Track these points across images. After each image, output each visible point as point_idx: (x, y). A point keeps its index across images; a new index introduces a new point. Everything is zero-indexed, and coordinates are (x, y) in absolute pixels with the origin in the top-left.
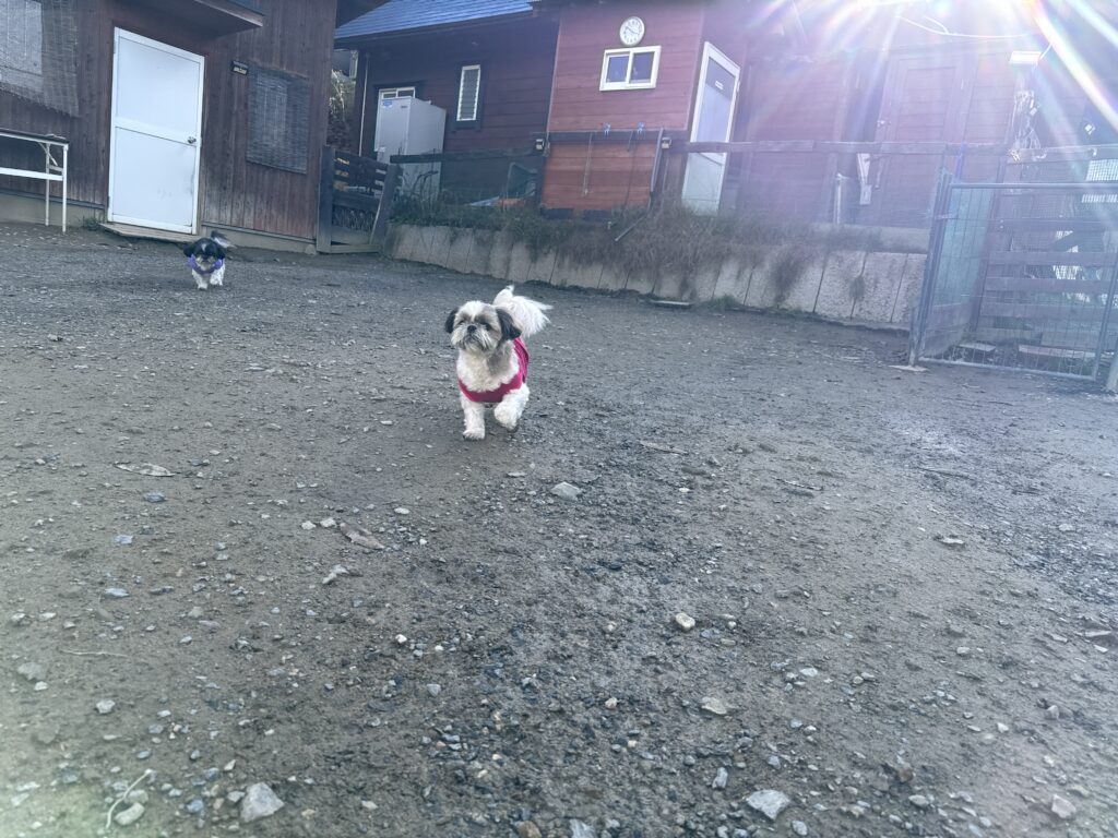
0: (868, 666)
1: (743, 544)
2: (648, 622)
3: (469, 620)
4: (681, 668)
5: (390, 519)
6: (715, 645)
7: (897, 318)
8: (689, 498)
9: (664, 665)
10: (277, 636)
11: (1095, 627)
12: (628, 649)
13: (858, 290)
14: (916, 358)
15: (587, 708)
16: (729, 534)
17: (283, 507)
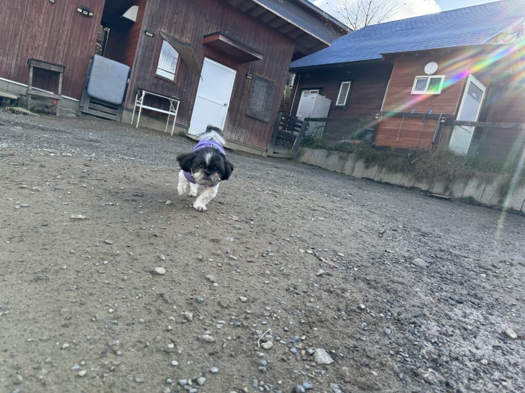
2: (489, 330)
3: (391, 307)
4: (517, 356)
5: (337, 257)
8: (488, 279)
9: (507, 352)
10: (304, 291)
12: (482, 340)
15: (471, 361)
16: (518, 300)
17: (289, 242)
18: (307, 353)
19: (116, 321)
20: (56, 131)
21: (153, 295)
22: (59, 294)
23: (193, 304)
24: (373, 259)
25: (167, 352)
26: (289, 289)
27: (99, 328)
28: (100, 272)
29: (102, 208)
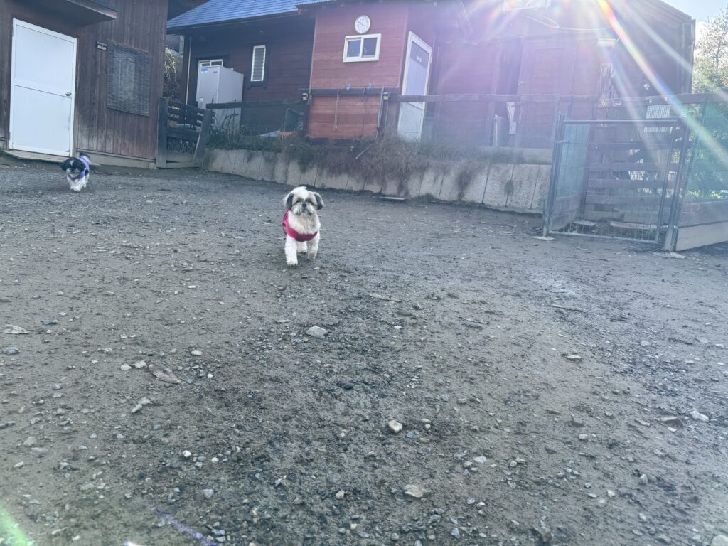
0: (520, 453)
1: (436, 365)
2: (370, 429)
3: (239, 435)
4: (392, 463)
5: (188, 360)
6: (416, 443)
7: (535, 206)
8: (401, 333)
9: (380, 461)
10: (91, 457)
11: (667, 414)
12: (354, 450)
13: (509, 188)
14: (548, 232)
15: (322, 500)
16: (427, 358)
17: (108, 354)
24: (250, 344)
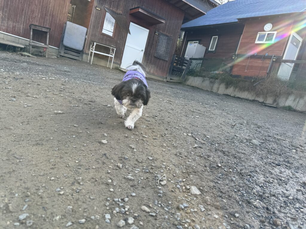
2: (295, 181)
3: (237, 166)
5: (206, 138)
10: (186, 155)
12: (290, 186)
15: (283, 197)
17: (178, 129)
18: (186, 188)
19: (80, 167)
20: (46, 66)
21: (100, 154)
22: (49, 152)
23: (122, 159)
24: (228, 140)
25: (107, 184)
26: (177, 154)
27: (70, 170)
28: (71, 141)
29: (72, 108)
